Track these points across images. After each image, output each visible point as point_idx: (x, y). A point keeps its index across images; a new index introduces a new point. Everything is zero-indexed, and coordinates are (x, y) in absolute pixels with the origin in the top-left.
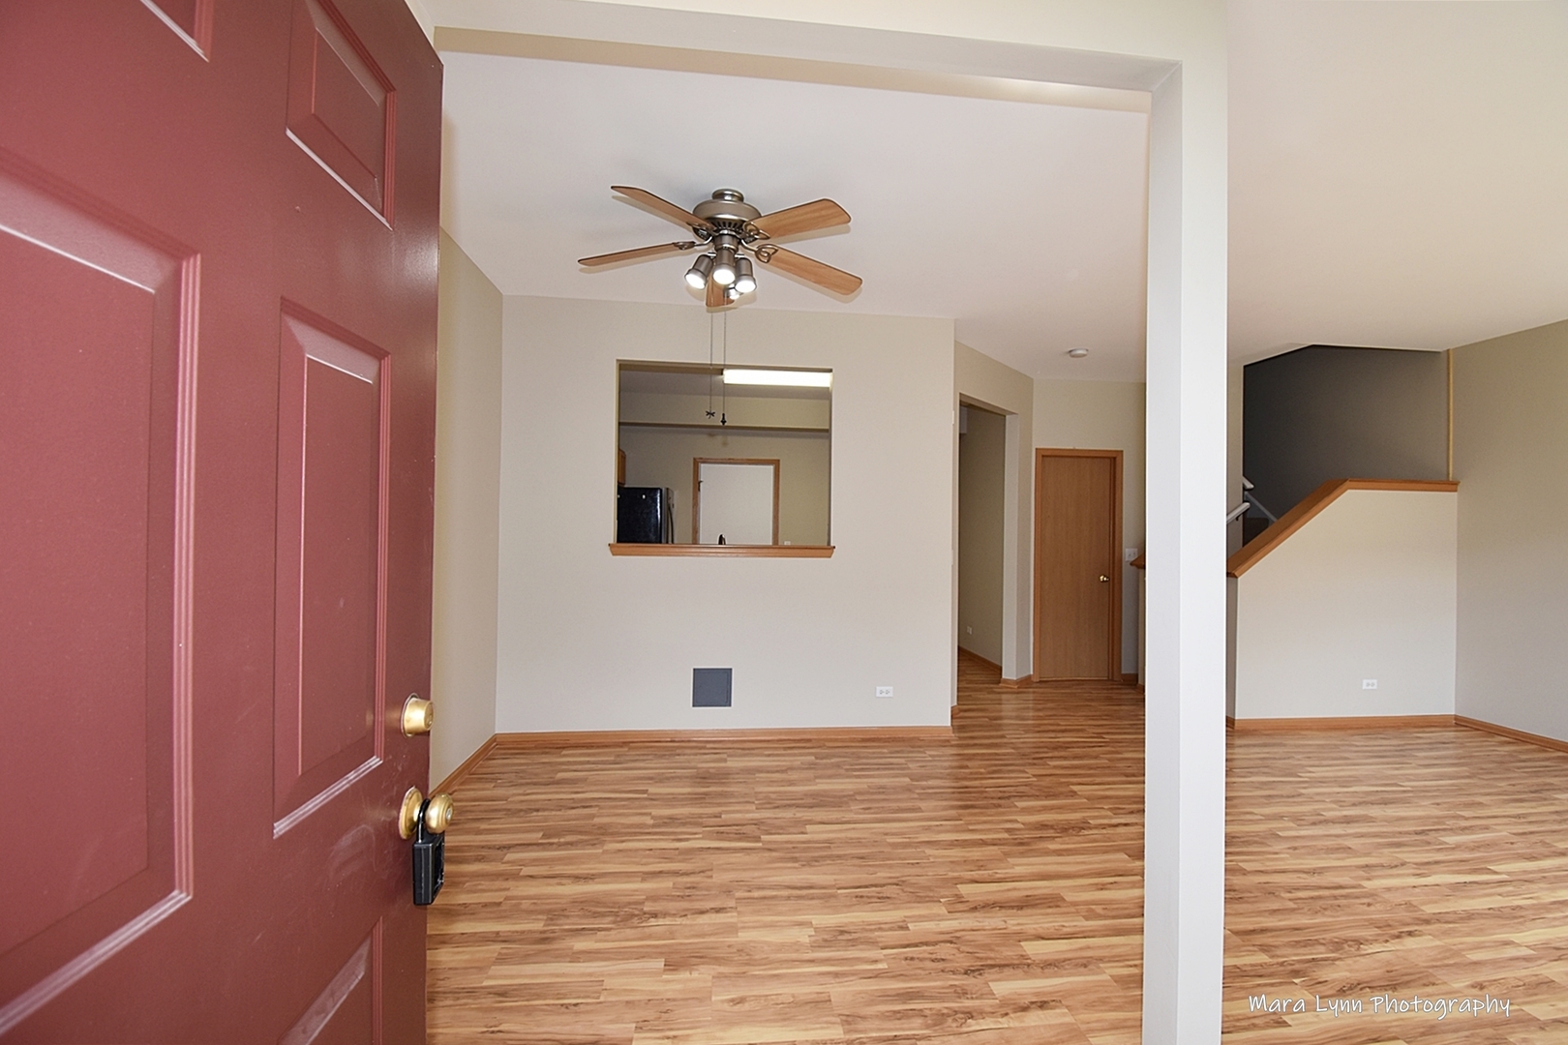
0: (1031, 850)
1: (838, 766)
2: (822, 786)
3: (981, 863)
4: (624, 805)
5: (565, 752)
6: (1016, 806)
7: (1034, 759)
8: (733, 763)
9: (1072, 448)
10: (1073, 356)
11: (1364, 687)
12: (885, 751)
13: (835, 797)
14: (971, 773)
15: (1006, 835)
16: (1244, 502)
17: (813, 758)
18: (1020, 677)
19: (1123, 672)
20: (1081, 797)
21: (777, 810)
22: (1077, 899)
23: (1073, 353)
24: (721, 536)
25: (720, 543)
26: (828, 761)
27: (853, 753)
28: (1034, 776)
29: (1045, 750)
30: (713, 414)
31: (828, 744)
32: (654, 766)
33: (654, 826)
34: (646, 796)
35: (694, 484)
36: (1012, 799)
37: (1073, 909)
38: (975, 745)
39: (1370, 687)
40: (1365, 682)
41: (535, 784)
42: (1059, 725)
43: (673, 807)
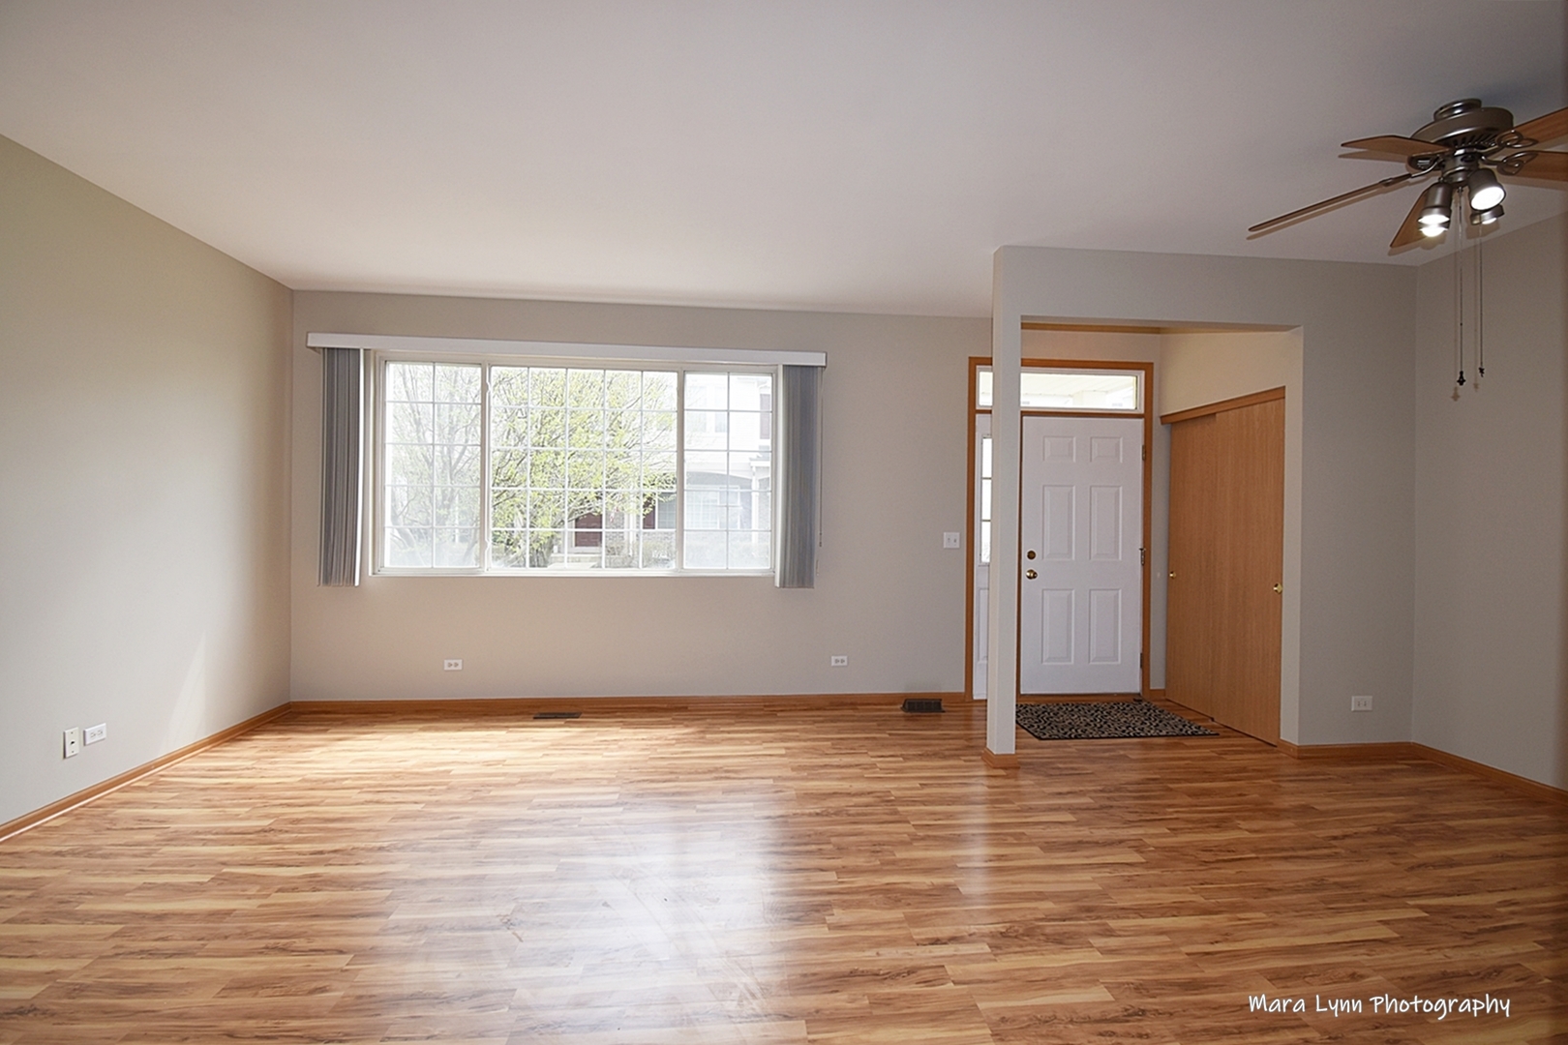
0: (1076, 901)
3: (1130, 884)
15: (1113, 924)
22: (1028, 848)
37: (1034, 840)
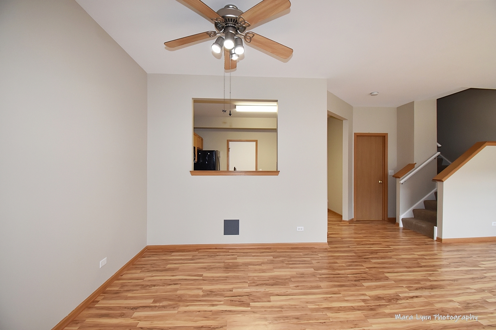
1: (282, 262)
2: (277, 273)
4: (191, 284)
5: (173, 254)
6: (363, 286)
7: (365, 258)
8: (240, 260)
9: (368, 132)
10: (372, 95)
11: (493, 225)
12: (301, 254)
13: (282, 279)
14: (340, 266)
17: (272, 257)
19: (388, 217)
20: (391, 280)
21: (257, 287)
23: (372, 94)
24: (235, 167)
25: (234, 170)
26: (278, 259)
27: (288, 255)
28: (367, 268)
29: (368, 254)
30: (225, 111)
31: (278, 250)
32: (207, 262)
33: (203, 296)
34: (201, 278)
35: (227, 149)
36: (361, 281)
38: (338, 251)
39: (495, 225)
40: (493, 223)
41: (157, 271)
42: (370, 241)
43: (212, 284)
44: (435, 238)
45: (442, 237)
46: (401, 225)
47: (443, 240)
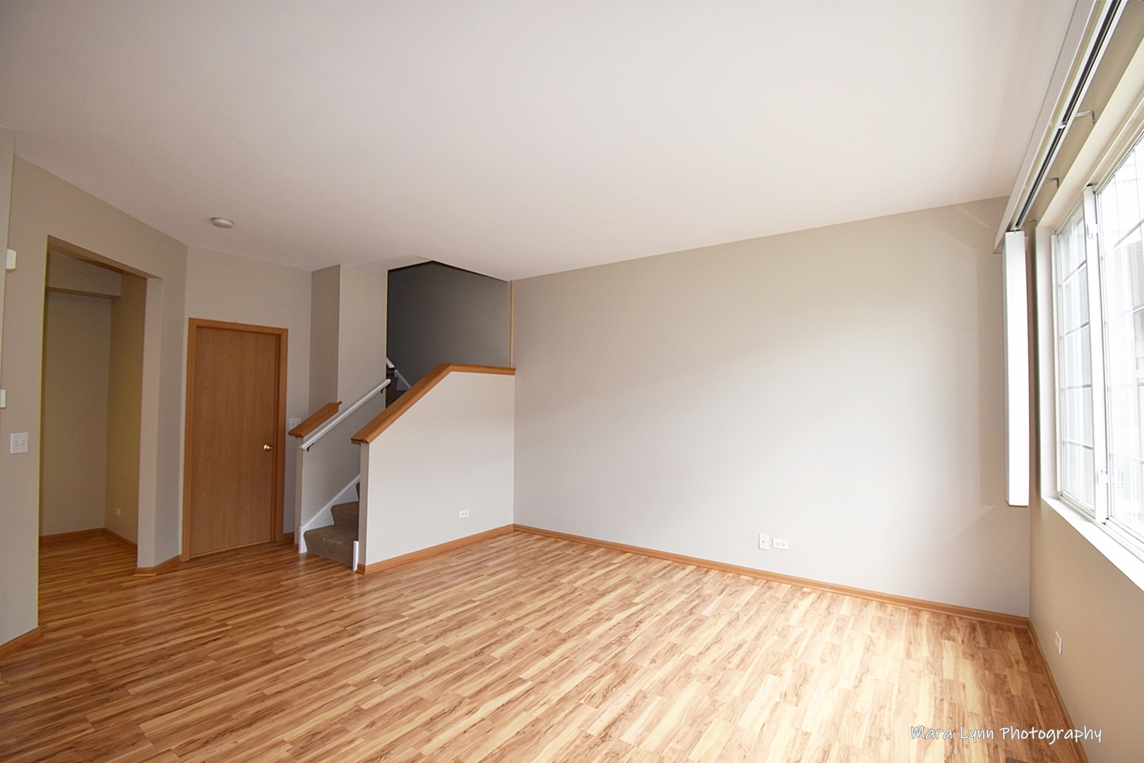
10: (217, 226)
11: (461, 517)
16: (387, 378)
18: (158, 564)
19: (284, 532)
23: (215, 221)
39: (464, 516)
40: (461, 512)
44: (356, 568)
45: (365, 562)
46: (303, 549)
47: (366, 568)
